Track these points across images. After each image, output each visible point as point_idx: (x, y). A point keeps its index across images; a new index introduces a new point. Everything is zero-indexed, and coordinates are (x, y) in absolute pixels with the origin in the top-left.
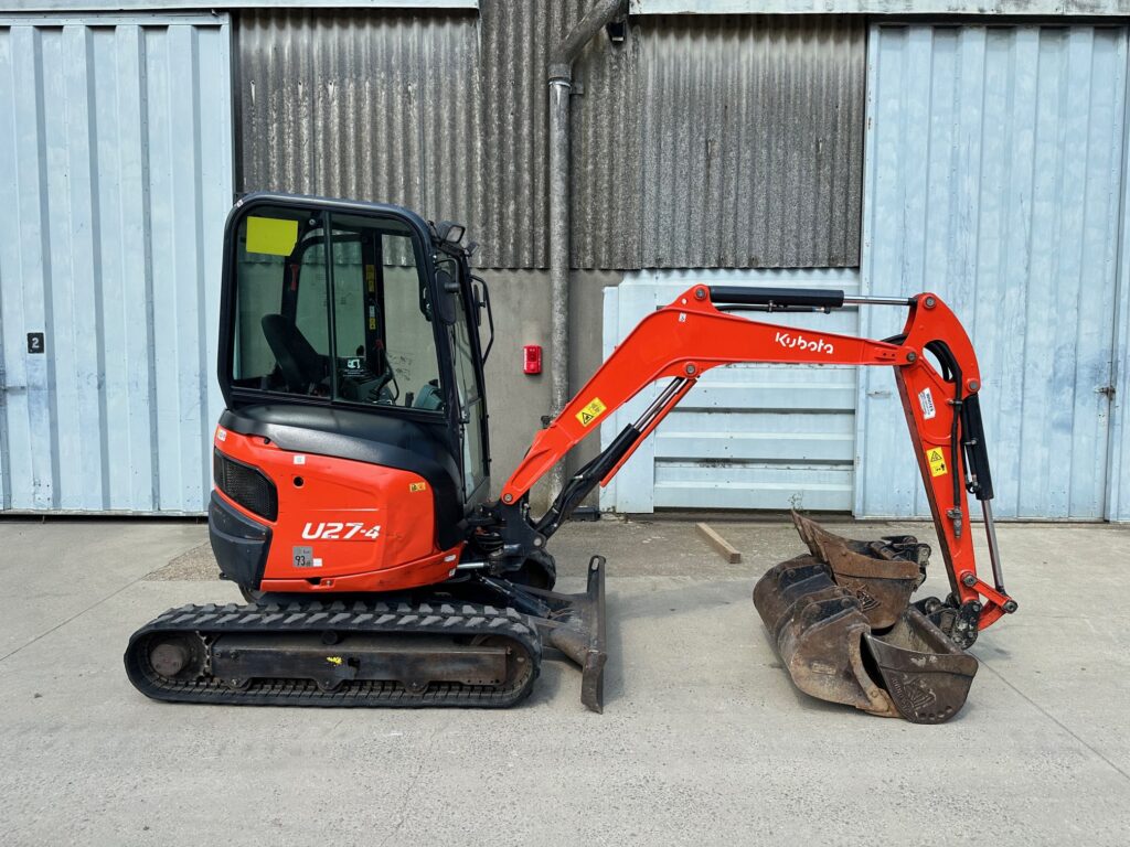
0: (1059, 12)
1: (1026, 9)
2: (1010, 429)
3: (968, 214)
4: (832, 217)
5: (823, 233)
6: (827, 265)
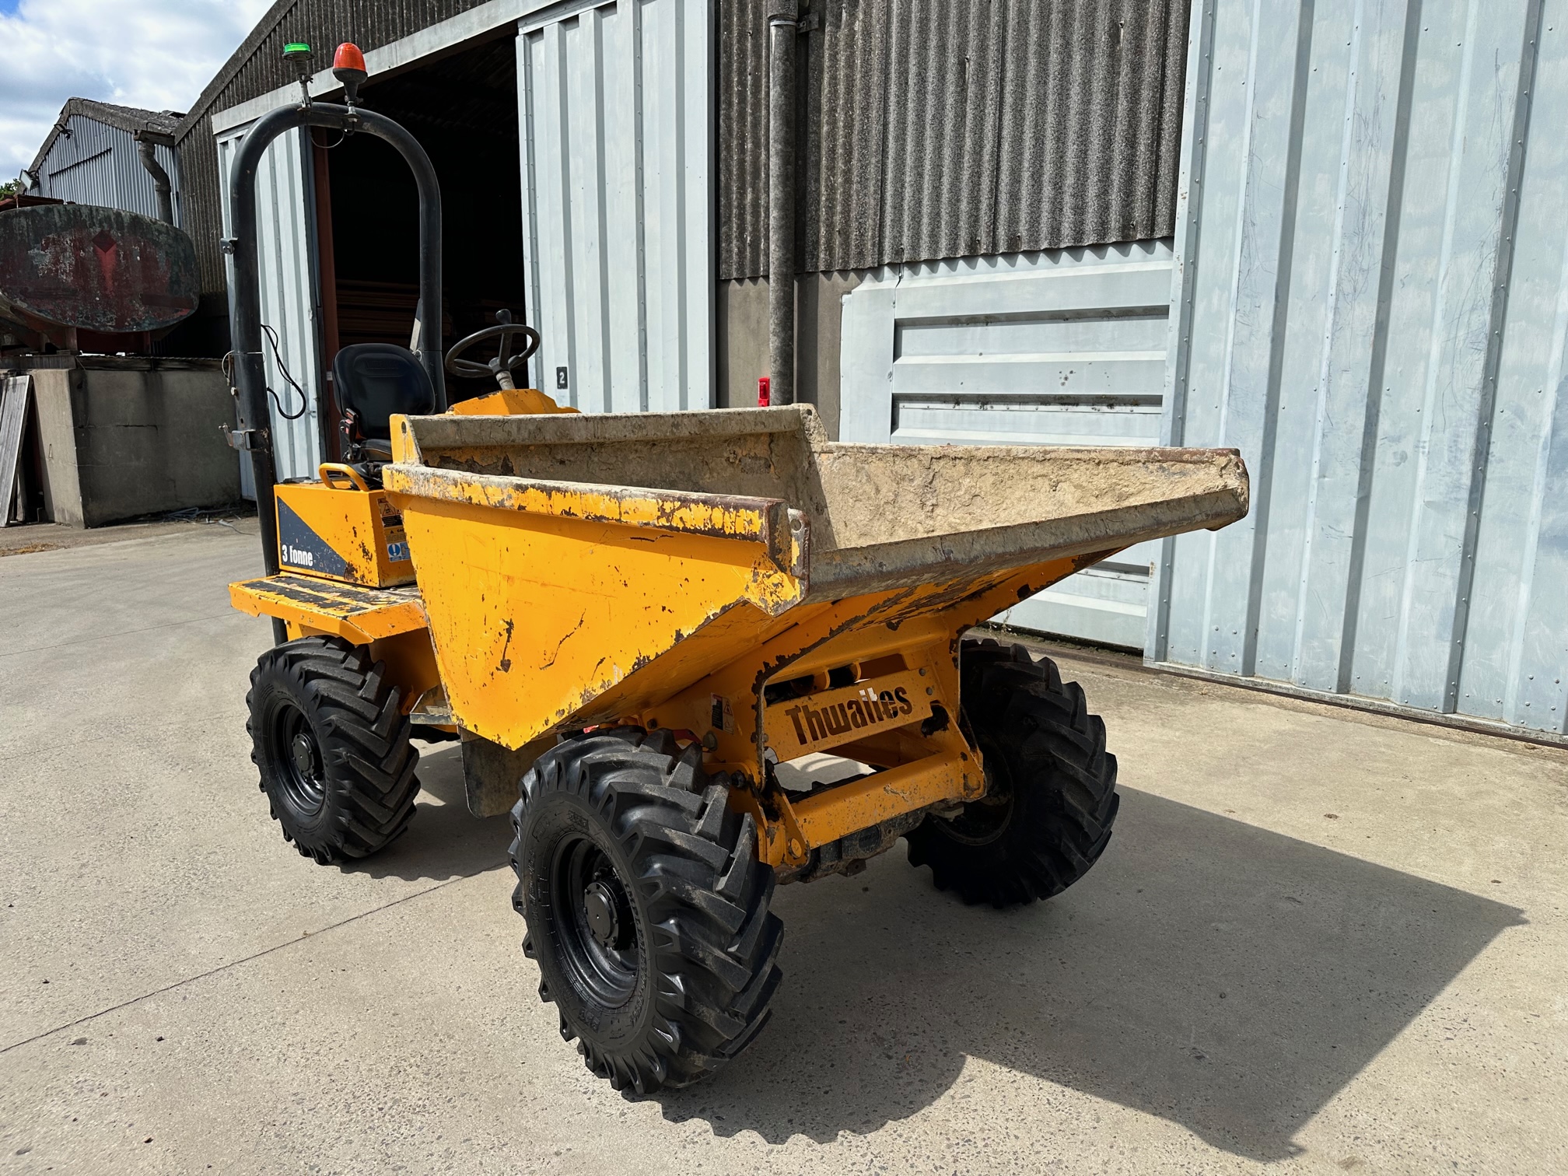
2: (1445, 539)
3: (1376, 112)
4: (1134, 155)
5: (1116, 183)
6: (1120, 239)
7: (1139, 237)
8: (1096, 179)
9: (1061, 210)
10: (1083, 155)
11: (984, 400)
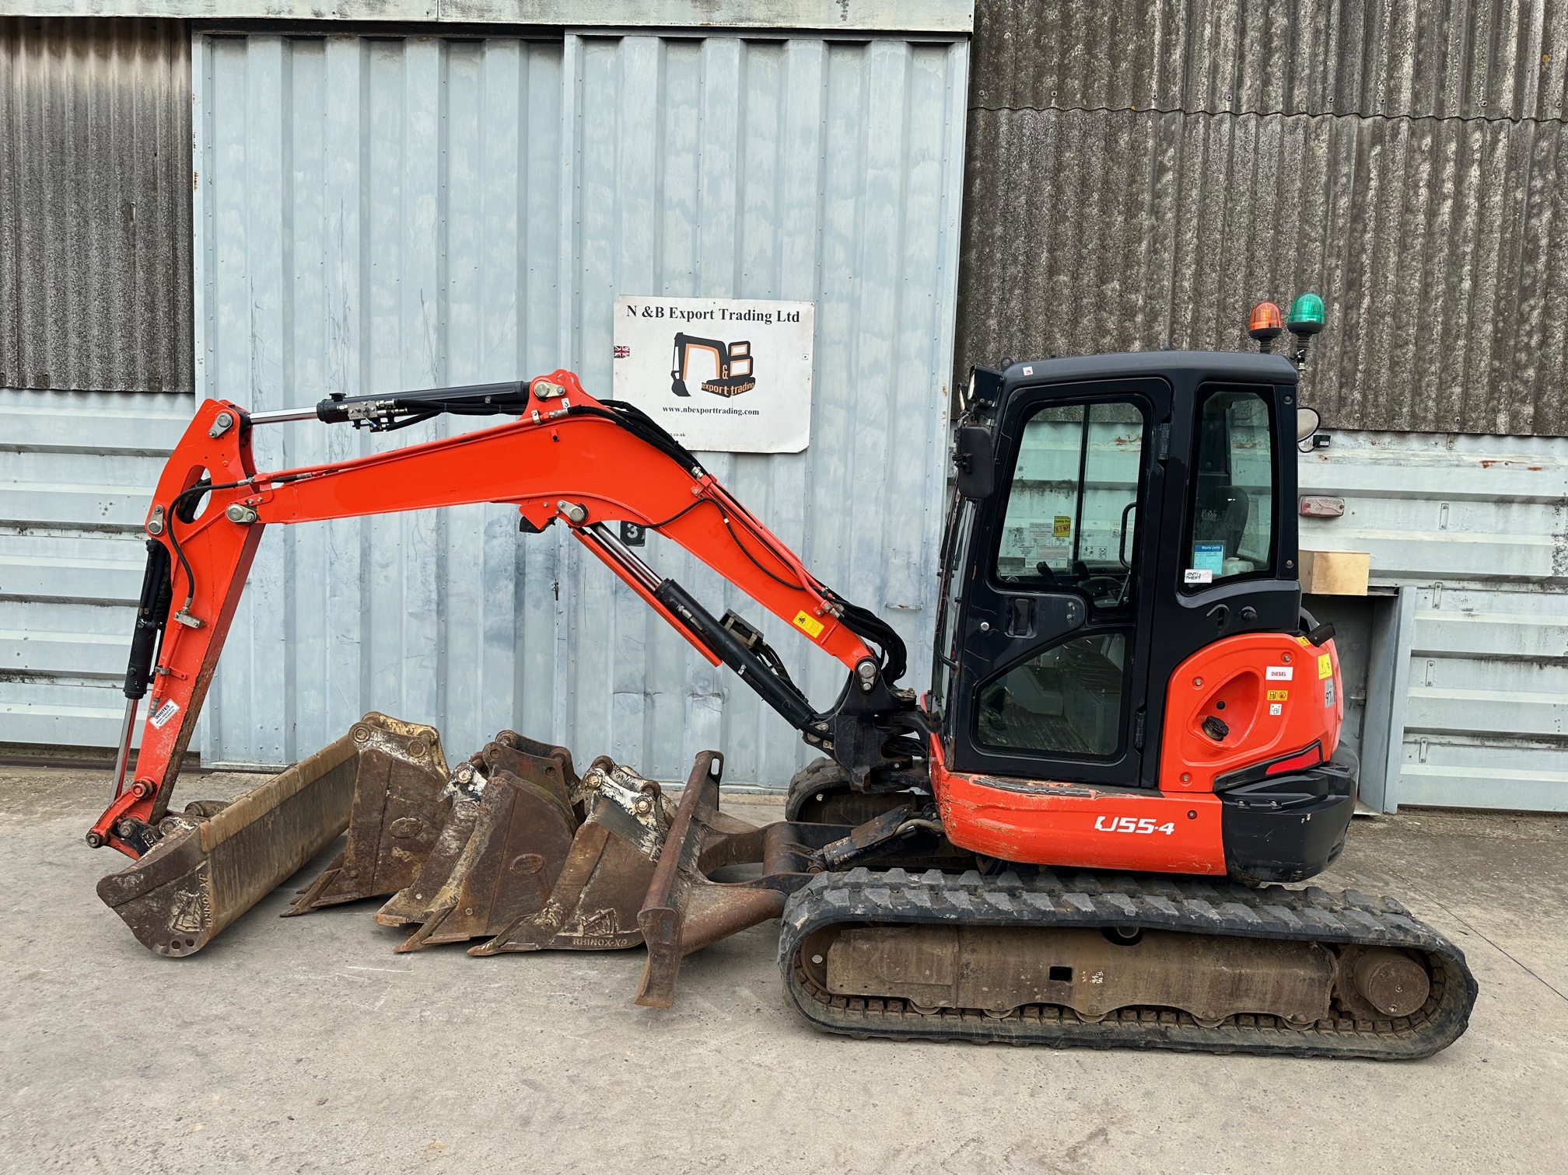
0: (432, 18)
1: (382, 12)
2: (423, 640)
3: (345, 319)
4: (154, 318)
5: (139, 340)
6: (147, 390)
7: (164, 390)
8: (119, 334)
9: (88, 356)
10: (106, 311)
11: (22, 527)
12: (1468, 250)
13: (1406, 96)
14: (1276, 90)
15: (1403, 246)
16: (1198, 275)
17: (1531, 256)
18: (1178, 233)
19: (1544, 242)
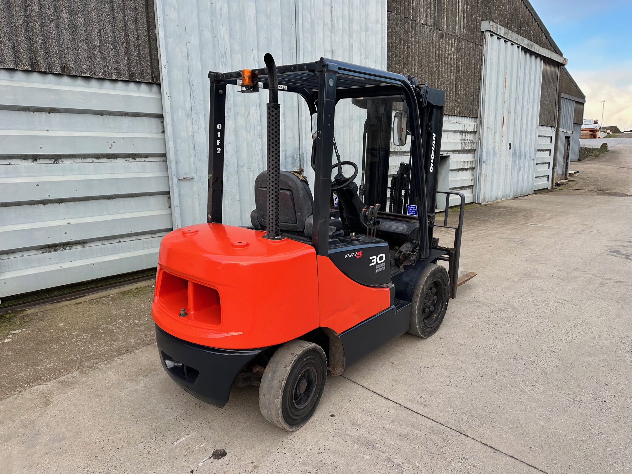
3: (225, 53)
12: (452, 69)
13: (445, 27)
14: (428, 19)
15: (445, 66)
16: (418, 69)
17: (459, 72)
18: (415, 57)
19: (460, 68)
